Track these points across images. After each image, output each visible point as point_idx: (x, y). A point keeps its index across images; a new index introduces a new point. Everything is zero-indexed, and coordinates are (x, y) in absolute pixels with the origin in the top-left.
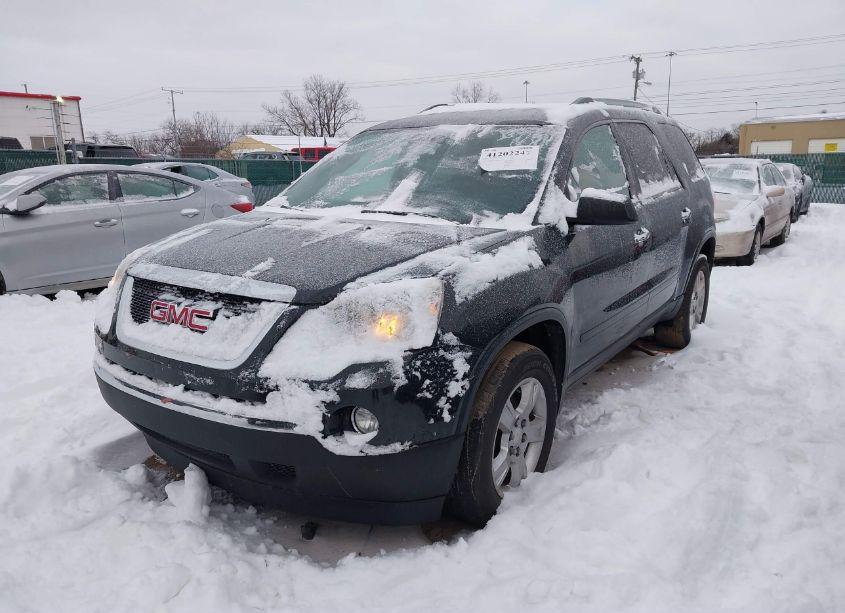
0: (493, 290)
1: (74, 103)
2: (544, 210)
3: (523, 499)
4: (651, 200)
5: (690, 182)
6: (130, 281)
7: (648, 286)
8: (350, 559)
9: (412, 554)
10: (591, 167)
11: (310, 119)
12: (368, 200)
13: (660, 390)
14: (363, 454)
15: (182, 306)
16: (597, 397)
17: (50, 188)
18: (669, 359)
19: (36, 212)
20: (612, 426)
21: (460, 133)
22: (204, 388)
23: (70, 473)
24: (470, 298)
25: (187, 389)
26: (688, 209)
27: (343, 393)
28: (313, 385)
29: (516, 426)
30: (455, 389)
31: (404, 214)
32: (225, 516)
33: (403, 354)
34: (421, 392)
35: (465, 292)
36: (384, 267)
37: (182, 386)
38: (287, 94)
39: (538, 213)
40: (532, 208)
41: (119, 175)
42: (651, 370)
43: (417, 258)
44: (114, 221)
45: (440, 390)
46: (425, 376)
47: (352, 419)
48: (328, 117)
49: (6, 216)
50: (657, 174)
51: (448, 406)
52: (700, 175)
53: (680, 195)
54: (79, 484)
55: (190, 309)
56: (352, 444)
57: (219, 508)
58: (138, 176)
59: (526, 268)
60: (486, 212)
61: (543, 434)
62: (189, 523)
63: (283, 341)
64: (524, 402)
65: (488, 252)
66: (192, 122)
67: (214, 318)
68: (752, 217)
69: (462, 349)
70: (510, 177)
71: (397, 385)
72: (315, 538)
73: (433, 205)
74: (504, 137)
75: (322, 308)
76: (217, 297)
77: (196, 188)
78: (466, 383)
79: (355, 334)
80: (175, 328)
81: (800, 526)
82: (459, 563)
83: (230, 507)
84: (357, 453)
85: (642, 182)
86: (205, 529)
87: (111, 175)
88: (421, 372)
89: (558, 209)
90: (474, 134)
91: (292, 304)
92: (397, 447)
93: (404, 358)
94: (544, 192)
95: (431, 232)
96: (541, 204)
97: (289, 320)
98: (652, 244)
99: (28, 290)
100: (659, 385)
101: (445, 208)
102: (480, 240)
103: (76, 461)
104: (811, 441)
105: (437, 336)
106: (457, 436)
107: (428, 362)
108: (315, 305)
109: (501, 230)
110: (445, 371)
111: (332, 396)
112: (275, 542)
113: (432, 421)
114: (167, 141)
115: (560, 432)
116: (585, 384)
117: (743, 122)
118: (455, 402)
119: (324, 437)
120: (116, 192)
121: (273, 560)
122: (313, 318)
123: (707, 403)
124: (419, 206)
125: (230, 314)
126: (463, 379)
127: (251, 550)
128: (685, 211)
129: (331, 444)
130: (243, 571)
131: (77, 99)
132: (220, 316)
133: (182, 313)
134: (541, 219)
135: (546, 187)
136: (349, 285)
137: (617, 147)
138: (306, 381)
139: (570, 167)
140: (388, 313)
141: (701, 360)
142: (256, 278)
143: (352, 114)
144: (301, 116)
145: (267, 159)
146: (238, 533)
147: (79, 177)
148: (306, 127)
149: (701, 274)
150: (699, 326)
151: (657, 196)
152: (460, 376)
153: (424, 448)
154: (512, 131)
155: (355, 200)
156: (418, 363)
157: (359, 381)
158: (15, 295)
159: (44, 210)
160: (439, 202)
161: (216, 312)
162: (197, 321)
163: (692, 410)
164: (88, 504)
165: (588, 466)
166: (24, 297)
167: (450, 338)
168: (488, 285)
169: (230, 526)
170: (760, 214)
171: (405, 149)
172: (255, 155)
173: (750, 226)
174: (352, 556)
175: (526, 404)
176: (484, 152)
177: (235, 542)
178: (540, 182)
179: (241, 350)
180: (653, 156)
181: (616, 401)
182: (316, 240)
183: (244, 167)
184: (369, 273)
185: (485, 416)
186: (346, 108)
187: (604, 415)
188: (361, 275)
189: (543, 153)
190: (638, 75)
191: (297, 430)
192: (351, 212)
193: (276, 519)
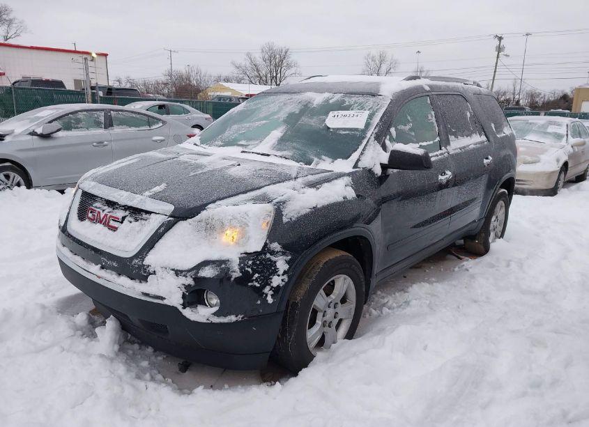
0: (312, 214)
1: (104, 57)
2: (363, 158)
3: (328, 358)
4: (459, 151)
5: (495, 137)
6: (80, 192)
7: (452, 211)
8: (199, 390)
9: (243, 390)
10: (408, 127)
11: (263, 72)
12: (249, 143)
13: (455, 286)
14: (209, 322)
15: (105, 212)
16: (408, 288)
17: (66, 119)
18: (469, 263)
19: (54, 135)
20: (408, 310)
21: (318, 99)
22: (113, 269)
23: (38, 314)
24: (293, 219)
25: (102, 268)
26: (490, 157)
27: (196, 279)
28: (178, 273)
29: (329, 307)
30: (276, 281)
31: (268, 155)
32: (131, 352)
33: (240, 256)
34: (252, 282)
35: (291, 215)
36: (237, 194)
37: (100, 266)
38: (248, 55)
39: (358, 160)
40: (355, 156)
41: (112, 112)
42: (454, 271)
43: (263, 189)
44: (106, 143)
45: (266, 281)
46: (255, 271)
47: (205, 297)
48: (277, 71)
49: (35, 137)
50: (466, 131)
51: (271, 292)
52: (507, 131)
53: (484, 147)
54: (44, 322)
55: (109, 215)
56: (202, 314)
57: (128, 346)
58: (124, 113)
59: (341, 199)
60: (323, 157)
61: (353, 313)
62: (102, 356)
63: (161, 241)
64: (336, 291)
65: (313, 187)
66: (184, 71)
67: (122, 222)
68: (558, 161)
69: (284, 254)
70: (344, 133)
71: (234, 277)
72: (187, 372)
73: (288, 149)
74: (347, 103)
75: (189, 220)
76: (126, 208)
77: (164, 122)
78: (285, 277)
79: (209, 240)
80: (99, 226)
81: (524, 394)
82: (275, 399)
83: (136, 346)
84: (204, 321)
85: (452, 138)
86: (112, 360)
87: (107, 112)
88: (252, 269)
89: (374, 157)
90: (327, 101)
91: (171, 216)
92: (233, 318)
93: (240, 259)
94: (366, 145)
95: (280, 170)
96: (362, 154)
97: (167, 227)
98: (455, 182)
99: (49, 187)
100: (454, 283)
101: (297, 152)
102: (311, 178)
103: (43, 307)
104: (556, 332)
105: (266, 244)
106: (277, 313)
107: (258, 262)
108: (185, 218)
109: (330, 171)
110: (270, 269)
111: (190, 281)
112: (159, 373)
113: (259, 302)
114: (166, 84)
115: (373, 311)
116: (405, 277)
117: (577, 86)
118: (276, 290)
119: (184, 308)
120: (109, 124)
121: (151, 385)
122: (182, 226)
123: (487, 298)
124: (279, 150)
125: (132, 220)
126: (283, 275)
127: (138, 377)
128: (487, 158)
129: (187, 313)
130: (128, 392)
131: (106, 55)
132: (126, 221)
133: (104, 217)
134: (360, 164)
135: (368, 142)
136: (209, 206)
137: (433, 113)
138: (173, 270)
139: (389, 127)
140: (233, 227)
141: (492, 266)
142: (151, 197)
143: (293, 70)
144: (258, 71)
145: (228, 101)
146: (134, 365)
147: (85, 113)
148: (261, 78)
149: (501, 203)
150: (498, 240)
151: (464, 147)
152: (281, 272)
153: (252, 319)
154: (354, 99)
155: (241, 143)
156: (250, 262)
157: (208, 273)
158: (38, 190)
159: (60, 134)
160: (294, 148)
161: (124, 218)
162: (112, 223)
163: (475, 302)
164: (46, 336)
165: (376, 339)
166: (45, 191)
167: (276, 246)
168: (308, 210)
169: (131, 360)
170: (564, 158)
171: (280, 109)
172: (220, 98)
173: (556, 167)
174: (201, 388)
175: (337, 292)
176: (331, 114)
177: (128, 371)
178: (364, 138)
179: (136, 245)
180: (466, 118)
181: (420, 292)
182: (200, 172)
183: (211, 107)
184: (226, 198)
185: (301, 300)
186: (289, 66)
187: (405, 302)
188: (220, 199)
189: (371, 117)
190: (499, 49)
191: (165, 302)
192: (234, 151)
193: (165, 356)
